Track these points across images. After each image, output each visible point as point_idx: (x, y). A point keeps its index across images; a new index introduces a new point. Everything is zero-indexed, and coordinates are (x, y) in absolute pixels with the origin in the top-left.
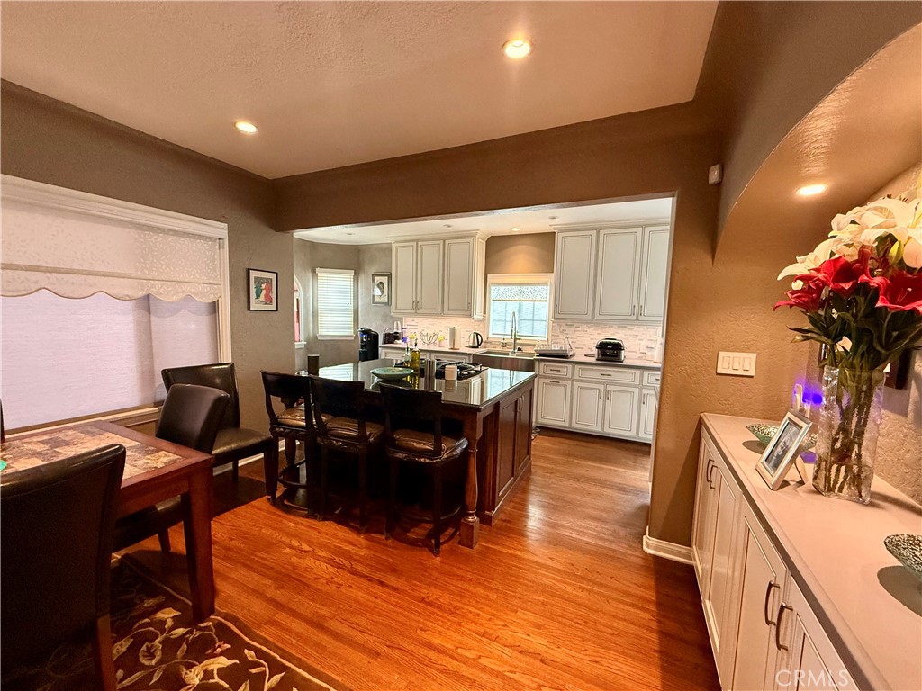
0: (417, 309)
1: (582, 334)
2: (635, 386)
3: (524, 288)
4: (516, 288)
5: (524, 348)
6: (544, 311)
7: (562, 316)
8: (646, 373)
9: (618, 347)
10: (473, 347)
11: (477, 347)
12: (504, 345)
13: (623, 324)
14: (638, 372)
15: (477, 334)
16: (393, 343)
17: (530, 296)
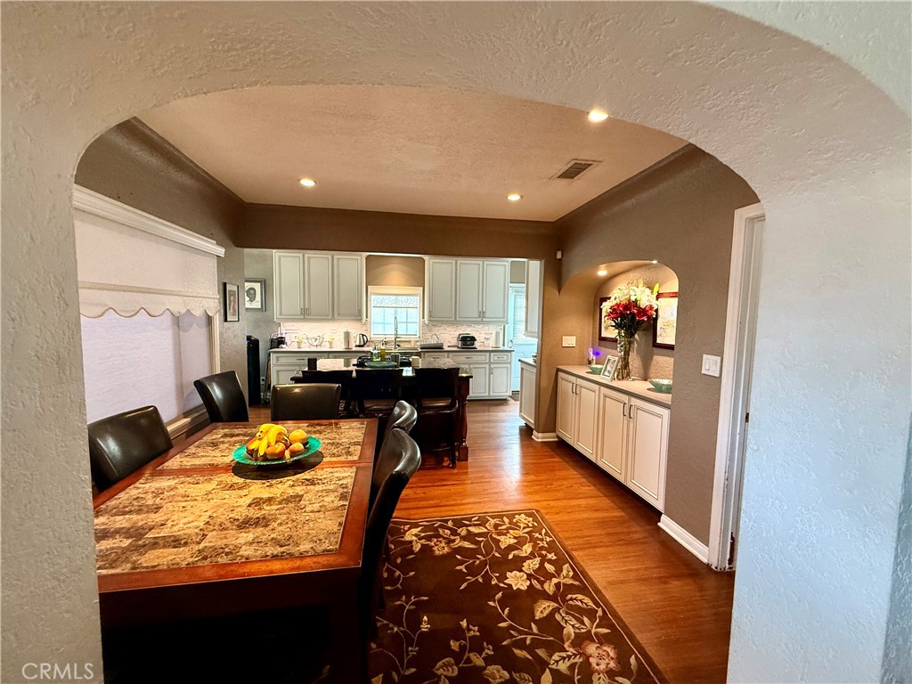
0: (306, 315)
1: (444, 331)
2: (486, 363)
3: (399, 298)
4: (393, 297)
5: (401, 344)
6: (415, 315)
7: (434, 318)
8: (492, 354)
9: (473, 339)
10: (359, 346)
11: (362, 346)
12: (386, 343)
13: (470, 323)
14: (488, 354)
15: (363, 335)
16: (278, 347)
17: (404, 305)
